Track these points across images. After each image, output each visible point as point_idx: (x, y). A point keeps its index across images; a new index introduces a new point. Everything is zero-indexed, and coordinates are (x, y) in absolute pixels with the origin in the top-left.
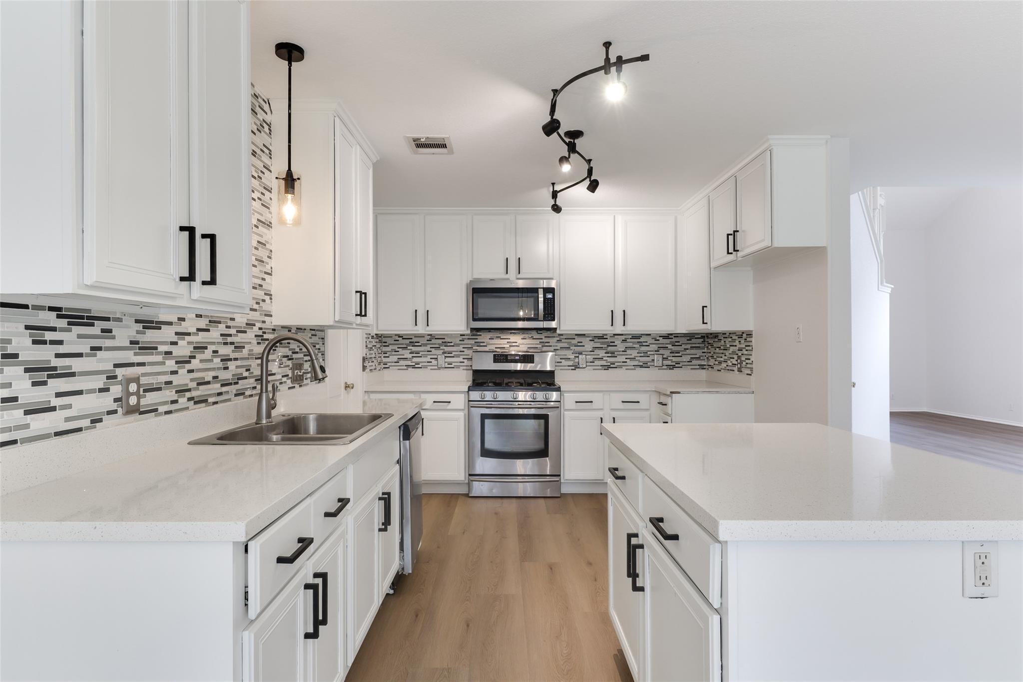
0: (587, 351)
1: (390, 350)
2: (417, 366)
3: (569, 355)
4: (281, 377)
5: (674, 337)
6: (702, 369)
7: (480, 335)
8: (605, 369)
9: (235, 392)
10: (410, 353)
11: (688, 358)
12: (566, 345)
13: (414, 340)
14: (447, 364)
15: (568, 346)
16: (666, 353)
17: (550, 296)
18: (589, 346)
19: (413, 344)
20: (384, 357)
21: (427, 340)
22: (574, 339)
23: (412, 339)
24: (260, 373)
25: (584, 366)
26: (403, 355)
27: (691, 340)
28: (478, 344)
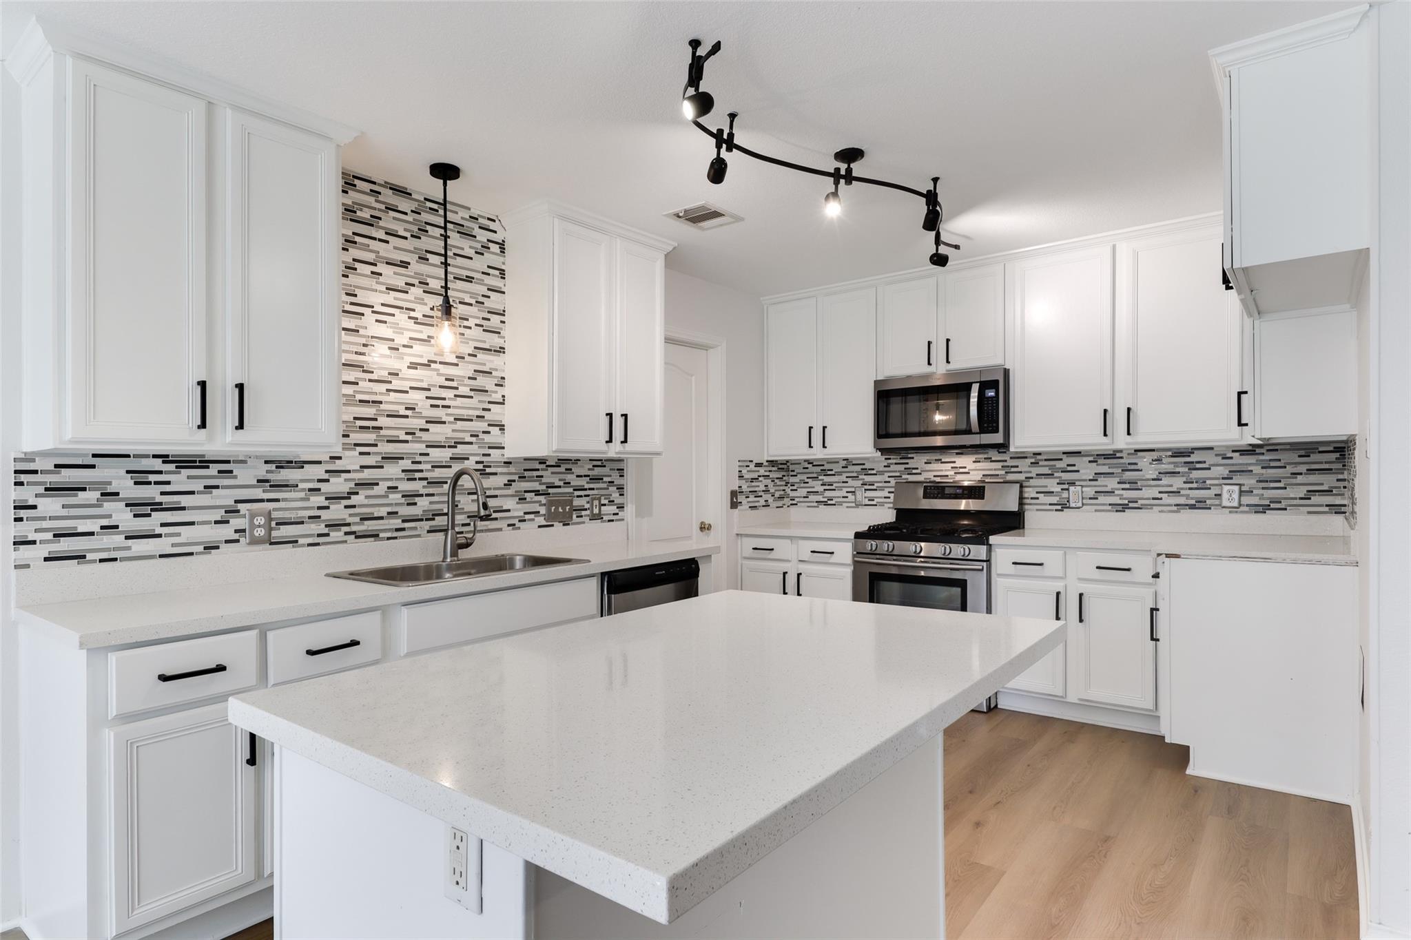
0: (1085, 480)
1: (798, 481)
2: (829, 502)
3: (1052, 487)
4: (522, 514)
5: (1268, 450)
6: (1336, 513)
7: (913, 458)
8: (1117, 511)
9: (427, 528)
10: (822, 485)
11: (1301, 492)
12: (1046, 471)
13: (827, 467)
14: (867, 499)
15: (1050, 472)
16: (1249, 482)
17: (991, 393)
18: (1087, 470)
19: (825, 472)
20: (791, 490)
21: (843, 467)
22: (1061, 459)
23: (823, 465)
24: (476, 510)
25: (1080, 504)
26: (814, 487)
27: (1309, 456)
28: (909, 471)
